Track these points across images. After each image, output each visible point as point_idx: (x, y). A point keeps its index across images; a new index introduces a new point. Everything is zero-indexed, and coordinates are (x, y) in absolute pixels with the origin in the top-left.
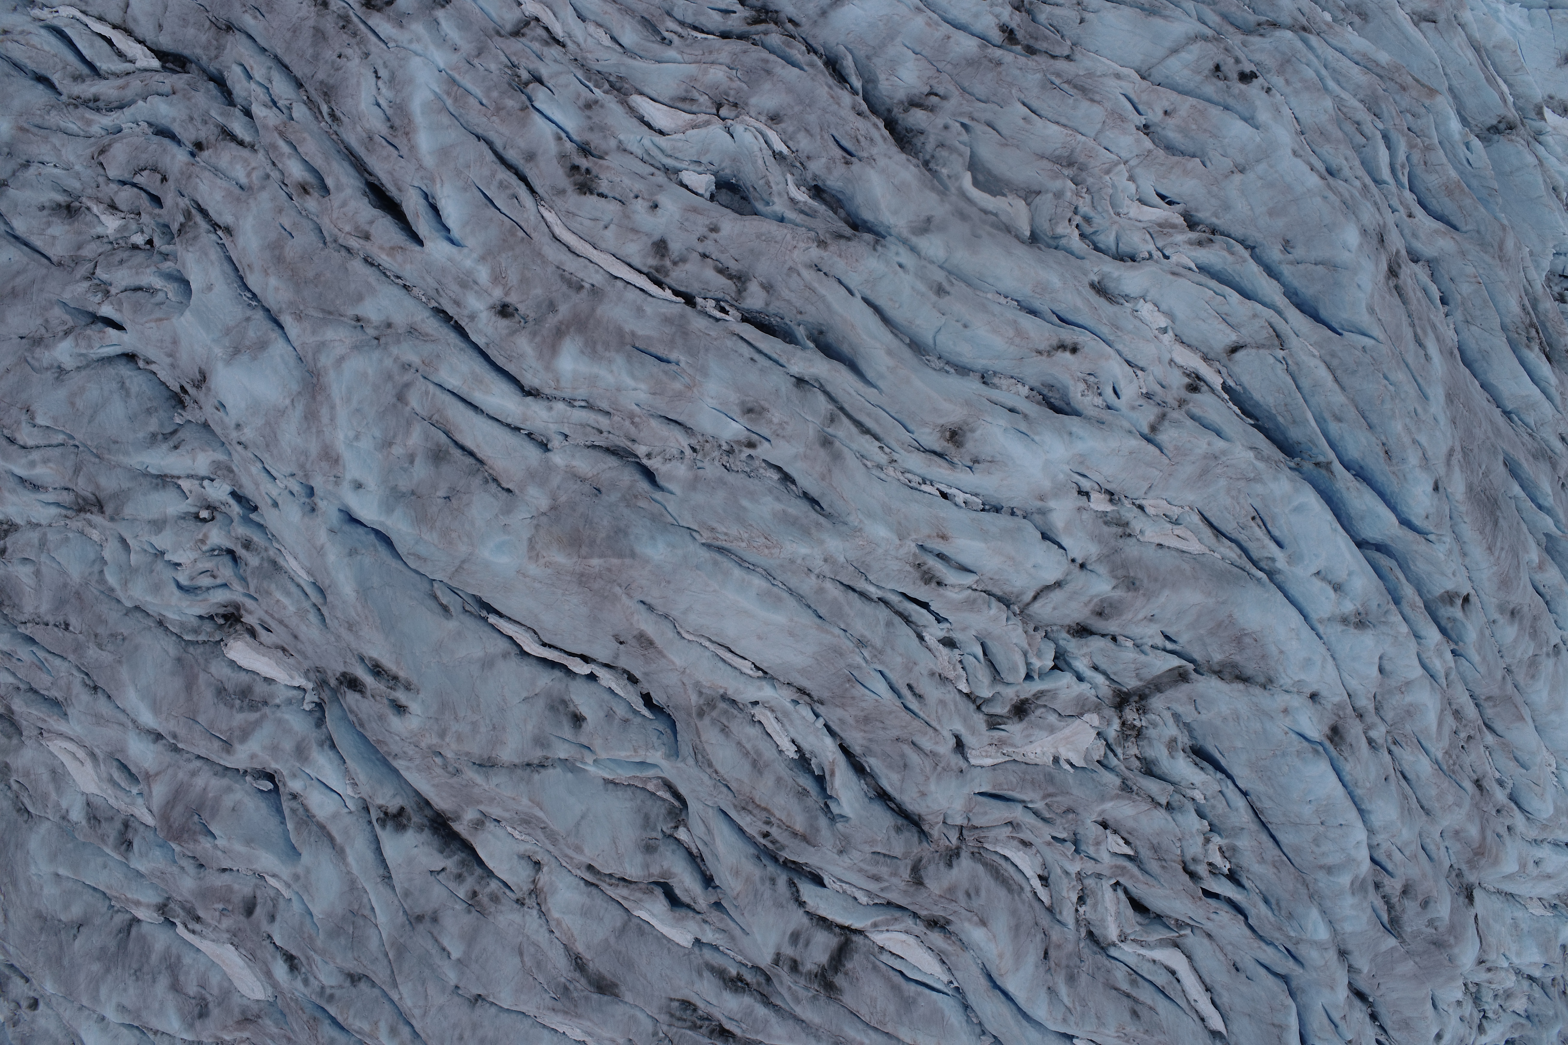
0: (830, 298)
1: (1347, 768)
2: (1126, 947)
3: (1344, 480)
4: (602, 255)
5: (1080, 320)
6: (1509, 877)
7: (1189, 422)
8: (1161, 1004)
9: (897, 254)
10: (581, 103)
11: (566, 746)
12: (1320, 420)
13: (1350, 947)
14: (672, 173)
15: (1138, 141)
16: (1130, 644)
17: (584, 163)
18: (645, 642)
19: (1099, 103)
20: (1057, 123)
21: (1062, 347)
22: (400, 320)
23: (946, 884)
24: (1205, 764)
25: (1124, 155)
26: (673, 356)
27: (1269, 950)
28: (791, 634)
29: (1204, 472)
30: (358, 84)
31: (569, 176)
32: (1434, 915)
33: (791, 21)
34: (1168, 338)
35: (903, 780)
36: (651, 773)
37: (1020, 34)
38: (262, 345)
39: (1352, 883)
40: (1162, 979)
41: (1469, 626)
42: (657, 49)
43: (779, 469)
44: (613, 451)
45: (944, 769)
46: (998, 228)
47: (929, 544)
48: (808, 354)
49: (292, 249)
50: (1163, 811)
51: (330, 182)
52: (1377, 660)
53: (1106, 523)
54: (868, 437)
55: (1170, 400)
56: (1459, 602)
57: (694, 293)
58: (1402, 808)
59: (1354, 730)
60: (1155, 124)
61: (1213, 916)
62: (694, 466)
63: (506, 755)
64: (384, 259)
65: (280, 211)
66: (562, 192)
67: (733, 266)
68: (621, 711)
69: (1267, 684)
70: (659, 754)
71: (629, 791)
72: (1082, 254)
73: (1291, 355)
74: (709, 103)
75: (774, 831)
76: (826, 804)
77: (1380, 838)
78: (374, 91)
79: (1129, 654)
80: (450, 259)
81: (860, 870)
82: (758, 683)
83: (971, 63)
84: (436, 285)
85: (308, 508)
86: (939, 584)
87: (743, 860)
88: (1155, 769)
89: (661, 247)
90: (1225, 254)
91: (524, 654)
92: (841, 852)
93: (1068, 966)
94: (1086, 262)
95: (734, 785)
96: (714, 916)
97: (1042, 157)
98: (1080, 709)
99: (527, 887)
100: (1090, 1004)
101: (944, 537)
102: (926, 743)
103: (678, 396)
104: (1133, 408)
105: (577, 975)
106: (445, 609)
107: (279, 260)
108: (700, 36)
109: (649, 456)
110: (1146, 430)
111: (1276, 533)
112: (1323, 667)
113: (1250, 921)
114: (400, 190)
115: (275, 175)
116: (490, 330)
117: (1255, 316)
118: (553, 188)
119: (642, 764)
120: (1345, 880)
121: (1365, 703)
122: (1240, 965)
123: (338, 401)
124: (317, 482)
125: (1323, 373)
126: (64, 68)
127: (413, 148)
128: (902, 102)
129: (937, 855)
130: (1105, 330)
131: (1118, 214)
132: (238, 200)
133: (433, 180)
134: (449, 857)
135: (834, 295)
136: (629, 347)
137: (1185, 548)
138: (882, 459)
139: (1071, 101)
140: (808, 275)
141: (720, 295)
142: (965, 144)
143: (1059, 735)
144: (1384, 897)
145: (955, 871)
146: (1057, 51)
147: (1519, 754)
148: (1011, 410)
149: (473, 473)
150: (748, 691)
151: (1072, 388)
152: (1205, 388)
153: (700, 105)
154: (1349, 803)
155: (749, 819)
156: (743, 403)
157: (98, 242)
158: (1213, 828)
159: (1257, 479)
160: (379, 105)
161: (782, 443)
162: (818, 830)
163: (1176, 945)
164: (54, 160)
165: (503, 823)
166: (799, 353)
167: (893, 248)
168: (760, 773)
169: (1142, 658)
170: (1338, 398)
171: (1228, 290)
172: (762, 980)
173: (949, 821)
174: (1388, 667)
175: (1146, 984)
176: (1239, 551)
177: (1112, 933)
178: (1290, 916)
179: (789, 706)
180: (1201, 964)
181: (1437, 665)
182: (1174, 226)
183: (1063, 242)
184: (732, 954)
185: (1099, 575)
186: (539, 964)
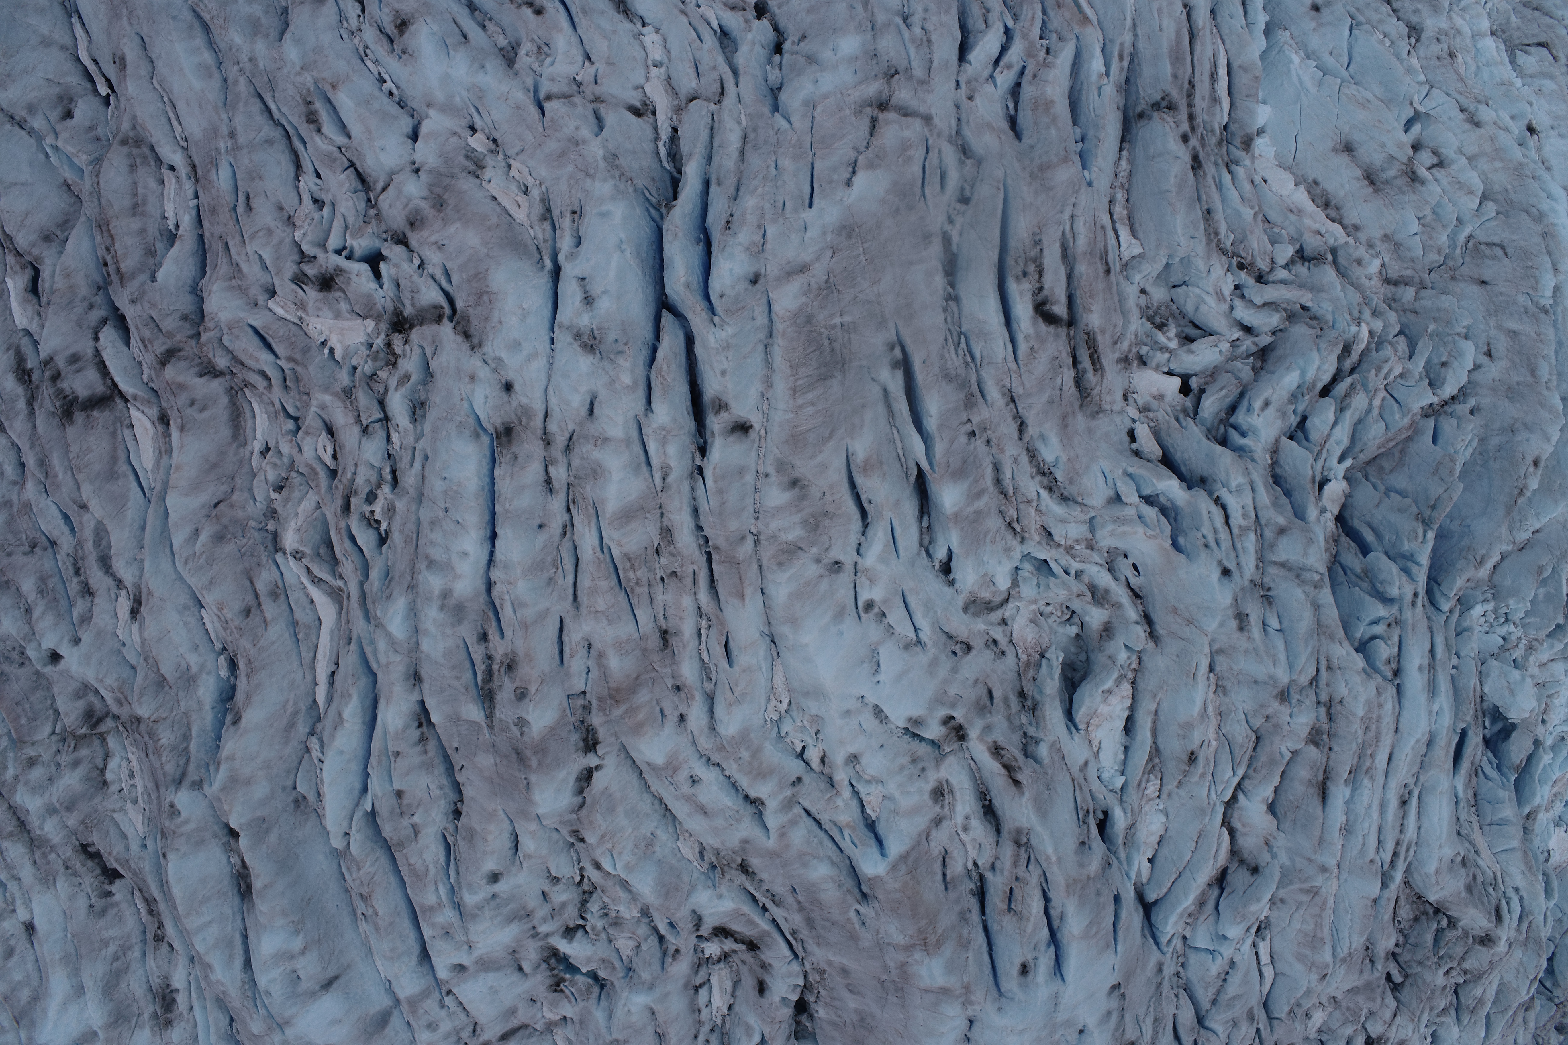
29: (563, 154)
129: (197, 361)
143: (340, 323)
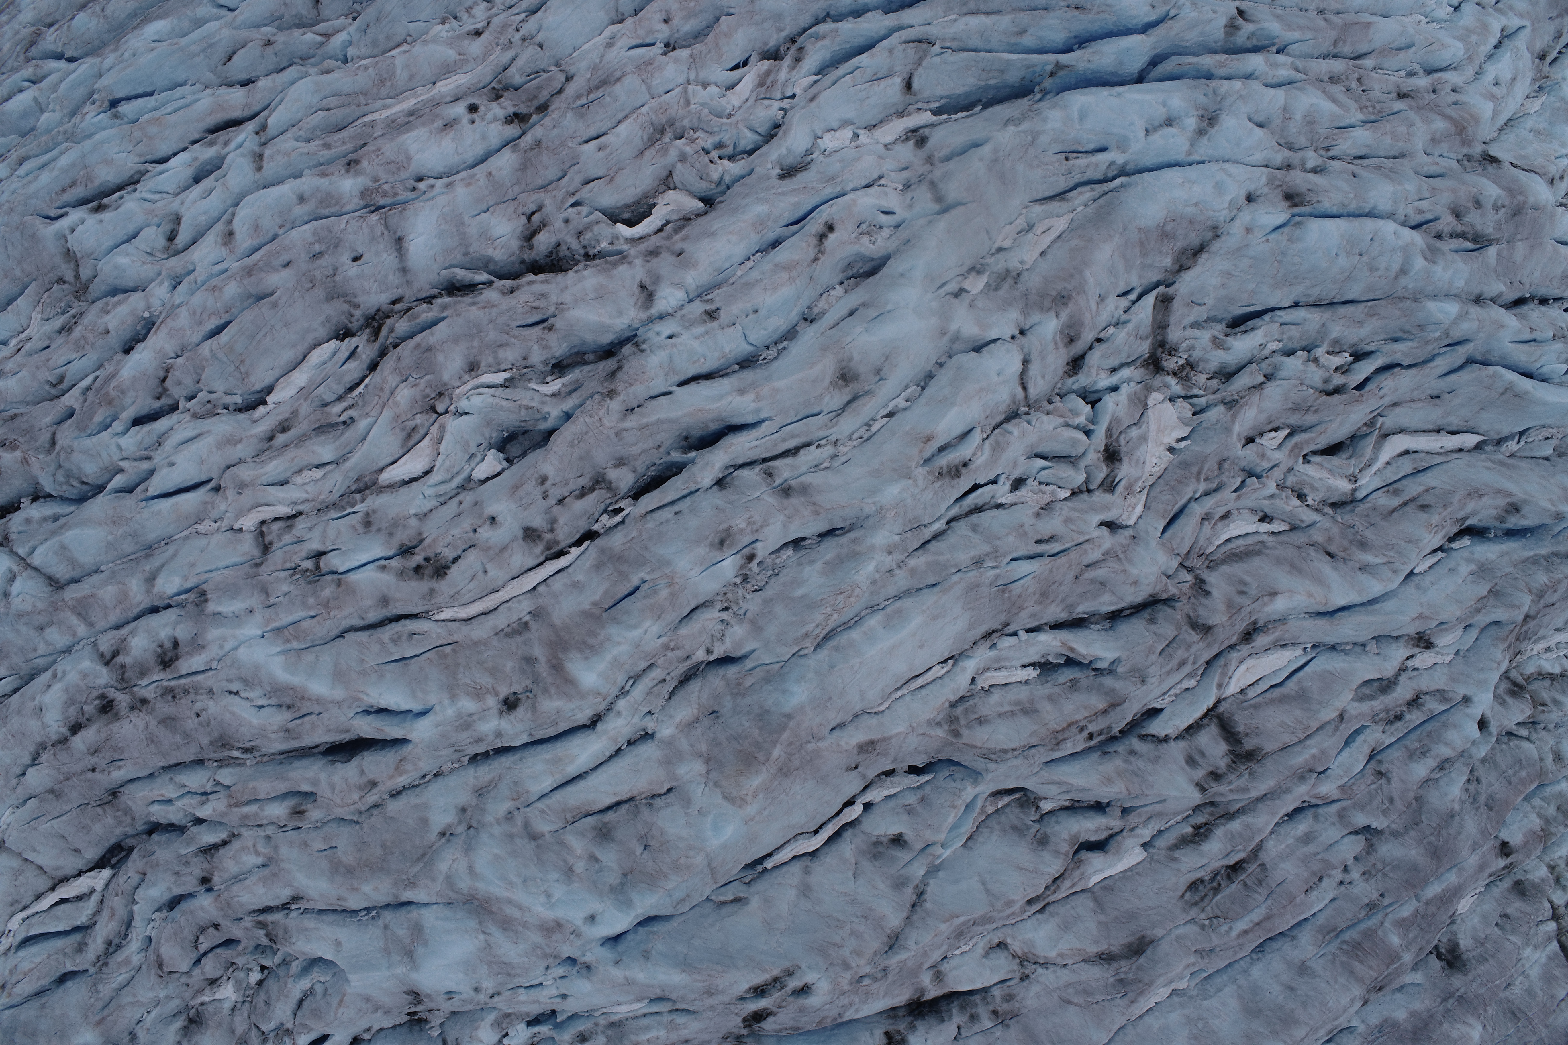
0: (662, 415)
1: (1327, 205)
2: (1362, 481)
3: (1079, 60)
4: (507, 589)
5: (808, 207)
6: (1495, 114)
7: (951, 165)
8: (1429, 479)
9: (658, 334)
10: (361, 529)
11: (915, 864)
12: (1014, 49)
13: (1477, 291)
14: (467, 484)
15: (676, 61)
16: (1111, 330)
17: (418, 559)
18: (868, 747)
19: (623, 75)
20: (620, 122)
21: (822, 237)
22: (464, 797)
23: (1222, 607)
24: (1250, 324)
25: (681, 79)
26: (635, 581)
27: (1439, 361)
28: (935, 618)
30: (232, 713)
31: (422, 578)
32: (1492, 201)
33: (393, 303)
34: (864, 137)
35: (1113, 593)
36: (979, 803)
37: (523, 109)
38: (418, 929)
39: (1426, 258)
40: (1407, 465)
41: (1266, 25)
42: (350, 434)
43: (786, 545)
44: (686, 679)
45: (1124, 552)
46: (681, 228)
47: (927, 455)
48: (700, 462)
49: (347, 854)
50: (1269, 384)
51: (305, 788)
52: (1250, 125)
53: (997, 289)
54: (802, 452)
55: (922, 169)
56: (1240, 21)
57: (587, 528)
58: (1387, 176)
59: (1298, 180)
60: (671, 36)
61: (1382, 393)
62: (741, 617)
63: (894, 921)
64: (401, 781)
65: (306, 844)
66: (432, 592)
67: (584, 481)
68: (911, 799)
69: (1216, 232)
70: (969, 789)
71: (983, 830)
72: (748, 169)
73: (944, 40)
74: (425, 416)
75: (1092, 728)
76: (1094, 670)
77: (1401, 212)
78: (247, 704)
79: (1120, 336)
80: (437, 725)
81: (1168, 673)
82: (957, 669)
83: (524, 167)
84: (452, 749)
85: (584, 971)
86: (965, 465)
87: (1100, 768)
88: (1228, 370)
89: (530, 534)
90: (820, 44)
91: (813, 854)
92: (1143, 682)
93: (1351, 542)
94: (757, 170)
95: (1034, 741)
96: (1132, 819)
97: (642, 153)
98: (1141, 404)
99: (1014, 965)
100: (1394, 541)
101: (929, 439)
102: (1095, 555)
103: (673, 597)
104: (910, 206)
105: (1115, 965)
106: (737, 900)
107: (350, 871)
108: (360, 389)
109: (709, 652)
110: (936, 207)
111: (1091, 146)
112: (1230, 176)
113: (1405, 364)
114: (348, 731)
115: (270, 831)
116: (520, 727)
117: (891, 51)
118: (423, 597)
119: (968, 806)
120: (1419, 263)
121: (1280, 156)
122: (1435, 393)
123: (507, 894)
124: (567, 951)
125: (975, 22)
126: (65, 954)
127: (318, 701)
128: (522, 247)
130: (829, 191)
131: (730, 116)
132: (274, 875)
133: (358, 699)
134: (951, 1016)
135: (661, 410)
136: (605, 615)
137: (1057, 233)
138: (828, 450)
139: (608, 99)
140: (631, 422)
141: (602, 507)
142: (591, 213)
144: (1451, 236)
145: (1215, 592)
146: (557, 85)
147: (1396, 44)
148: (851, 314)
149: (636, 813)
150: (960, 682)
151: (862, 250)
152: (927, 131)
153: (422, 425)
154: (1358, 222)
155: (1069, 744)
156: (712, 545)
157: (237, 1013)
158: (1307, 349)
159: (1035, 136)
160: (262, 707)
161: (766, 531)
162: (1113, 690)
163: (1386, 436)
164: (143, 1010)
165: (949, 954)
166: (695, 469)
167: (651, 334)
168: (1035, 711)
169: (1130, 326)
170: (1005, 22)
171: (855, 61)
172: (1210, 809)
173: (1170, 572)
174: (1261, 118)
175: (1404, 482)
176: (1087, 188)
177: (1344, 486)
178: (1421, 327)
179: (993, 653)
180: (1413, 425)
181: (1284, 73)
182: (768, 73)
183: (727, 179)
184: (1172, 822)
185: (1039, 323)
186: (1086, 992)
